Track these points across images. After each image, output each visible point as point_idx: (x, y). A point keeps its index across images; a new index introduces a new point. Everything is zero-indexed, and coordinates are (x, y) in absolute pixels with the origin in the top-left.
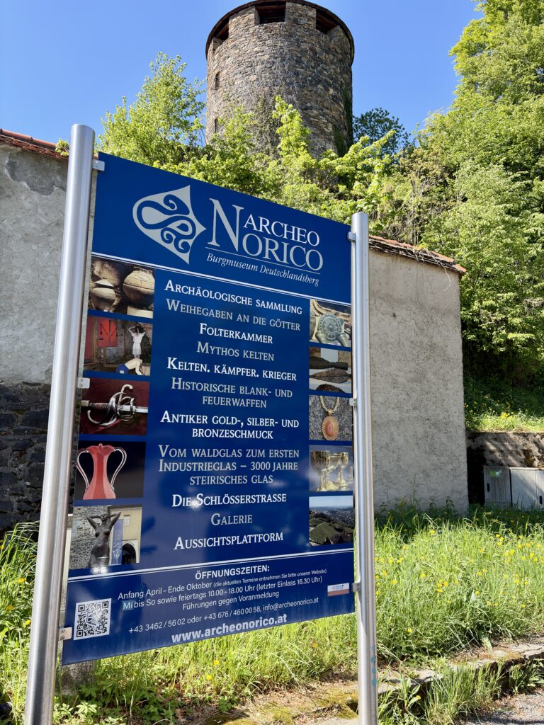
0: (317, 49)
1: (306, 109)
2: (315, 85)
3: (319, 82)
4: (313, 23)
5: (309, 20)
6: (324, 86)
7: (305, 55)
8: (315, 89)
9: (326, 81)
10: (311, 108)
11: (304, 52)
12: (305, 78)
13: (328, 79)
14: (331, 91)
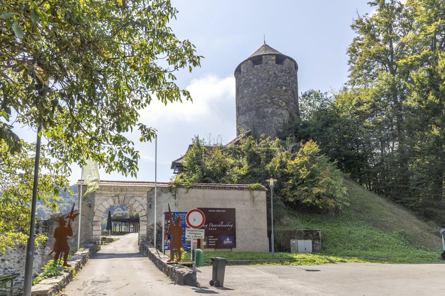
0: (276, 72)
1: (272, 99)
2: (276, 88)
3: (278, 86)
4: (274, 62)
5: (272, 61)
6: (280, 87)
7: (271, 76)
8: (276, 89)
9: (281, 85)
10: (275, 98)
11: (271, 75)
12: (272, 86)
13: (282, 83)
14: (284, 88)
